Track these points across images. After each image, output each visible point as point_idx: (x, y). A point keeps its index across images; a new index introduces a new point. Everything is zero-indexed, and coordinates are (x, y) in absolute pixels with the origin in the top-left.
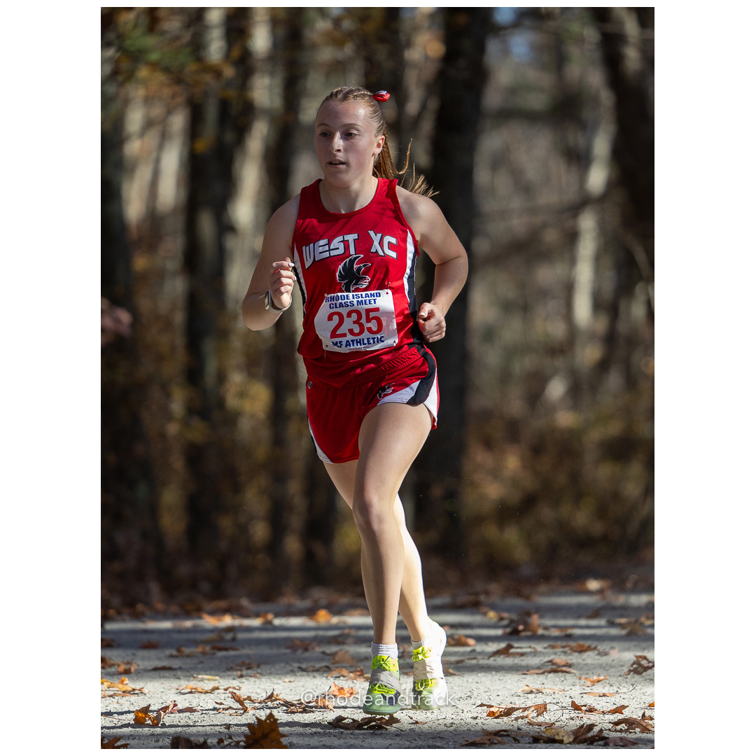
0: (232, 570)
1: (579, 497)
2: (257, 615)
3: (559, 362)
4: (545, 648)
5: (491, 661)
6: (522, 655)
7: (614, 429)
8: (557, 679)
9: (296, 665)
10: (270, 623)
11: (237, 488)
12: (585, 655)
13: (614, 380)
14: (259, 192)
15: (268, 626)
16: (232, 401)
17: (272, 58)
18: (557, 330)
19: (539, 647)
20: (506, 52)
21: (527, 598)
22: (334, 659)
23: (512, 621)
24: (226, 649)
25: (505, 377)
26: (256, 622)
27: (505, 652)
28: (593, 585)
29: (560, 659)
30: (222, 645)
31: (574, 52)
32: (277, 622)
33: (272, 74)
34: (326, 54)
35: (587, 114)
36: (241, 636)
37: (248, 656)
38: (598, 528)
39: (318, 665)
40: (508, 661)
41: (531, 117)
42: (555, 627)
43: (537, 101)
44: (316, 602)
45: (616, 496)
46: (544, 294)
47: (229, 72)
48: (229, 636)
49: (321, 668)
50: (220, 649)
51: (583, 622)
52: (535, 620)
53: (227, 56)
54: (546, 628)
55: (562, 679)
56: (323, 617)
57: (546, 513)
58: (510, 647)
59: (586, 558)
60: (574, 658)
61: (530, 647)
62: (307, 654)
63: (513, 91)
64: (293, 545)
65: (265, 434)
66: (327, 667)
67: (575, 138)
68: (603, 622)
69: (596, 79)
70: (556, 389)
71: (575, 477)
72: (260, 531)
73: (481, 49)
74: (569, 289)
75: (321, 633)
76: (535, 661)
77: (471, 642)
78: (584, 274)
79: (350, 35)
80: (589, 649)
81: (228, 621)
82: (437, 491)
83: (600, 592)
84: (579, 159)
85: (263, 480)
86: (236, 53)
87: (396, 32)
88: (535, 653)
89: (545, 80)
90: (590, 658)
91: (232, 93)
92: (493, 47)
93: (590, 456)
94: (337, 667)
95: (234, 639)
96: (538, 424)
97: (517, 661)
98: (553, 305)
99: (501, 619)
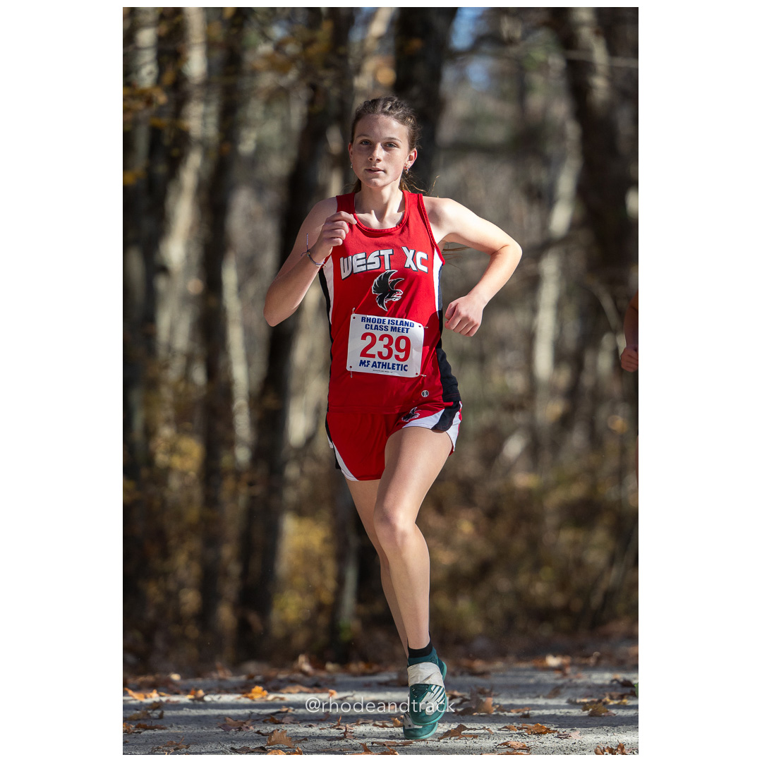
0: (159, 642)
1: (537, 566)
2: (187, 692)
3: (520, 418)
4: (499, 730)
5: (441, 744)
6: (475, 736)
7: (577, 491)
9: (229, 746)
10: (201, 699)
11: (166, 554)
12: (543, 738)
13: (577, 438)
14: (192, 229)
15: (198, 703)
16: (161, 458)
17: (207, 83)
18: (517, 382)
19: (494, 728)
20: (463, 79)
21: (482, 674)
22: (270, 739)
23: (464, 700)
24: (152, 728)
26: (185, 699)
27: (457, 733)
28: (553, 661)
29: (516, 742)
30: (148, 724)
31: (537, 80)
32: (207, 698)
33: (206, 101)
34: (267, 80)
35: (551, 148)
36: (167, 713)
37: (177, 736)
38: (558, 600)
39: (252, 747)
40: (460, 743)
41: (490, 151)
42: (512, 706)
43: (496, 134)
44: (251, 677)
45: (579, 563)
46: (502, 344)
47: (162, 98)
48: (157, 713)
49: (256, 748)
50: (146, 728)
51: (541, 701)
52: (489, 699)
53: (158, 81)
54: (501, 708)
56: (259, 694)
57: (503, 583)
58: (462, 728)
59: (546, 631)
60: (532, 741)
61: (484, 728)
62: (240, 734)
63: (471, 121)
64: (226, 615)
65: (197, 493)
66: (262, 748)
67: (538, 175)
68: (563, 702)
69: (560, 110)
70: (514, 447)
71: (534, 544)
72: (190, 599)
73: (436, 77)
74: (530, 337)
75: (256, 711)
76: (489, 743)
78: (546, 322)
79: (293, 60)
80: (548, 731)
81: (154, 697)
83: (560, 669)
84: (542, 197)
85: (194, 544)
86: (169, 78)
87: (344, 57)
88: (489, 735)
89: (507, 110)
90: (549, 740)
91: (164, 121)
92: (449, 74)
93: (551, 521)
94: (273, 749)
95: (161, 717)
96: (495, 484)
97: (470, 743)
98: (511, 357)
99: (452, 697)
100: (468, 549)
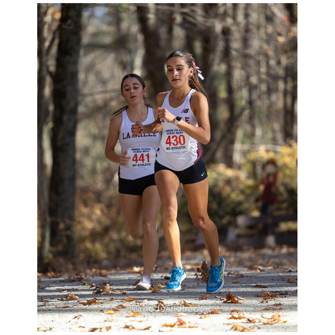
6: (102, 303)
8: (119, 314)
12: (132, 303)
20: (93, 16)
21: (105, 276)
23: (97, 287)
25: (94, 171)
27: (94, 302)
28: (136, 269)
31: (125, 16)
35: (131, 46)
38: (139, 242)
40: (96, 306)
41: (105, 47)
42: (118, 289)
43: (107, 40)
51: (131, 287)
52: (108, 287)
54: (113, 290)
55: (121, 314)
57: (114, 235)
58: (96, 299)
59: (134, 256)
60: (125, 304)
63: (95, 35)
67: (126, 58)
69: (135, 29)
77: (77, 297)
80: (133, 299)
82: (62, 226)
83: (140, 272)
89: (112, 29)
96: (111, 193)
97: (100, 306)
99: (92, 286)
100: (99, 221)
